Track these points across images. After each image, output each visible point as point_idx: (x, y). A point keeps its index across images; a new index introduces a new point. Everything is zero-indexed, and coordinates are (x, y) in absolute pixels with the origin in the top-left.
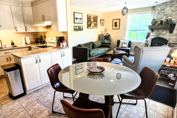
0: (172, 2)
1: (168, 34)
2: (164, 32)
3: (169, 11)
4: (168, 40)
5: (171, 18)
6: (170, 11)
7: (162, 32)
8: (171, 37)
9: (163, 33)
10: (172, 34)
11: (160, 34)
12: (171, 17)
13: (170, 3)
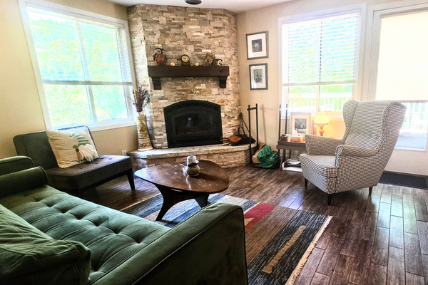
0: (202, 14)
1: (215, 90)
2: (203, 86)
3: (199, 34)
4: (220, 104)
5: (210, 51)
6: (203, 34)
7: (197, 88)
8: (224, 96)
9: (199, 90)
10: (225, 90)
11: (192, 93)
12: (209, 49)
13: (195, 14)
